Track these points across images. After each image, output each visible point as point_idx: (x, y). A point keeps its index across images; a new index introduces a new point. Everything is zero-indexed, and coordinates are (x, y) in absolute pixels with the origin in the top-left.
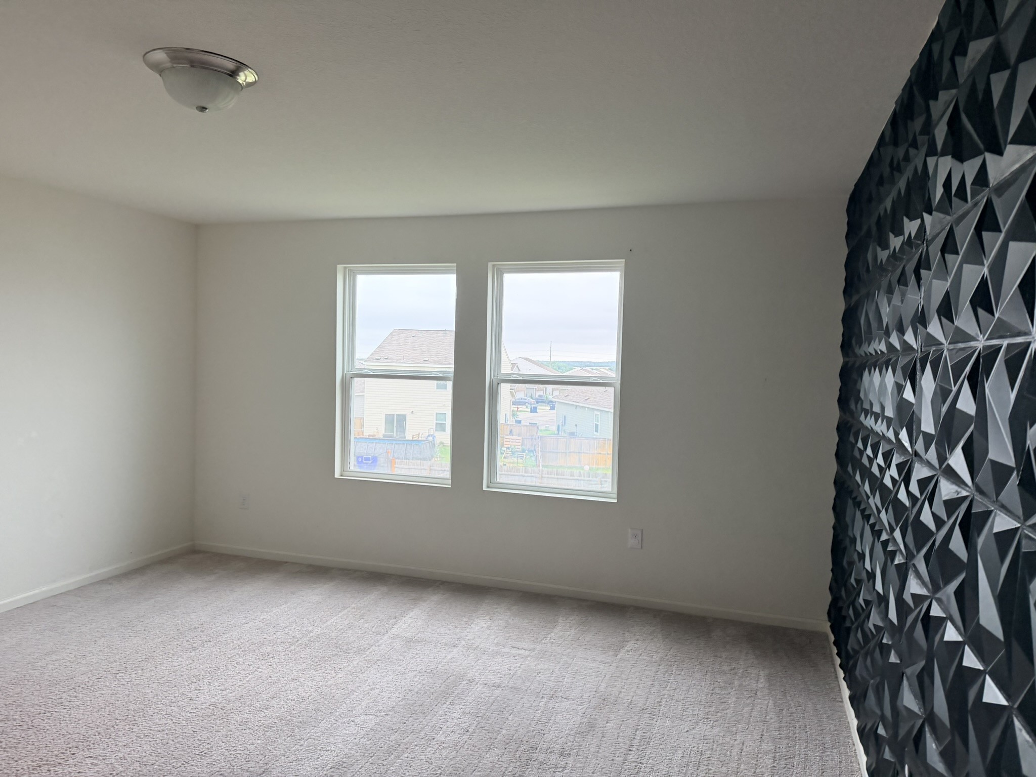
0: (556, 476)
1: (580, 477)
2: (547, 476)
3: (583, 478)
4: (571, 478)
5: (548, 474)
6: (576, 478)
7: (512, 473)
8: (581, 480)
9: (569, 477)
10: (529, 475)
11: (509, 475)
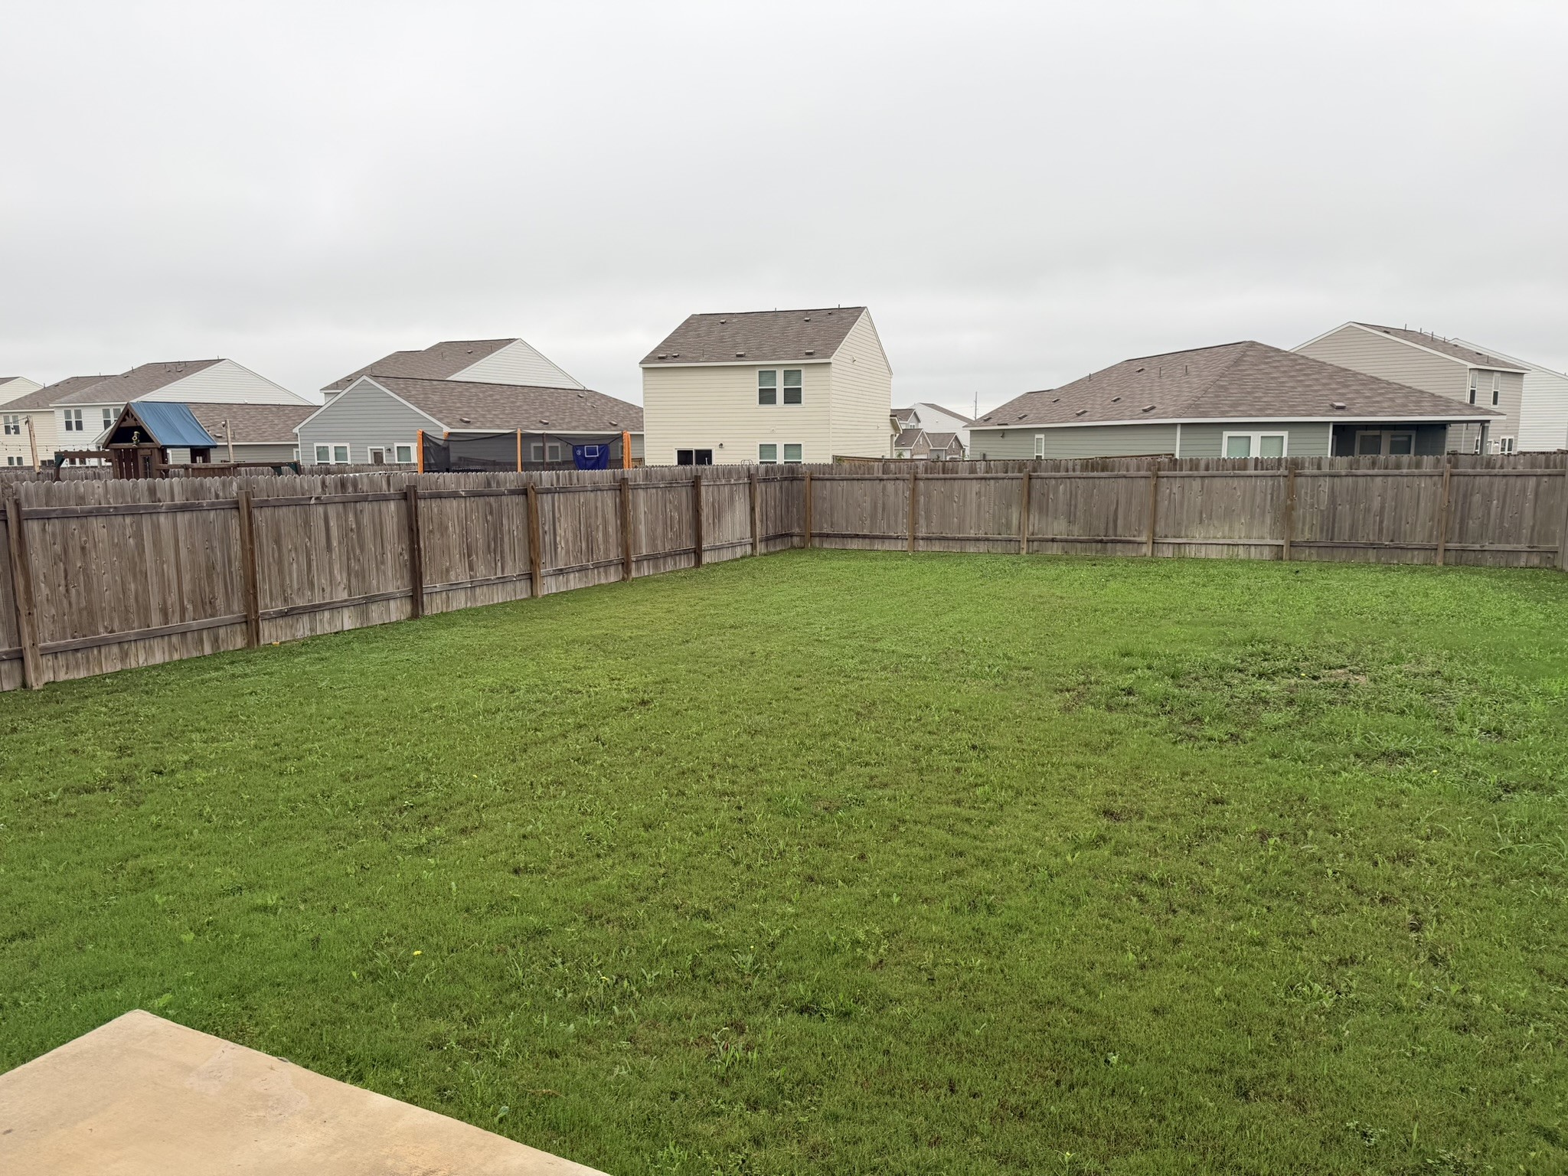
0: (941, 476)
1: (987, 472)
2: (925, 476)
3: (994, 475)
4: (972, 476)
5: (926, 472)
6: (980, 475)
7: (859, 476)
8: (989, 479)
9: (967, 475)
10: (891, 476)
11: (854, 479)
